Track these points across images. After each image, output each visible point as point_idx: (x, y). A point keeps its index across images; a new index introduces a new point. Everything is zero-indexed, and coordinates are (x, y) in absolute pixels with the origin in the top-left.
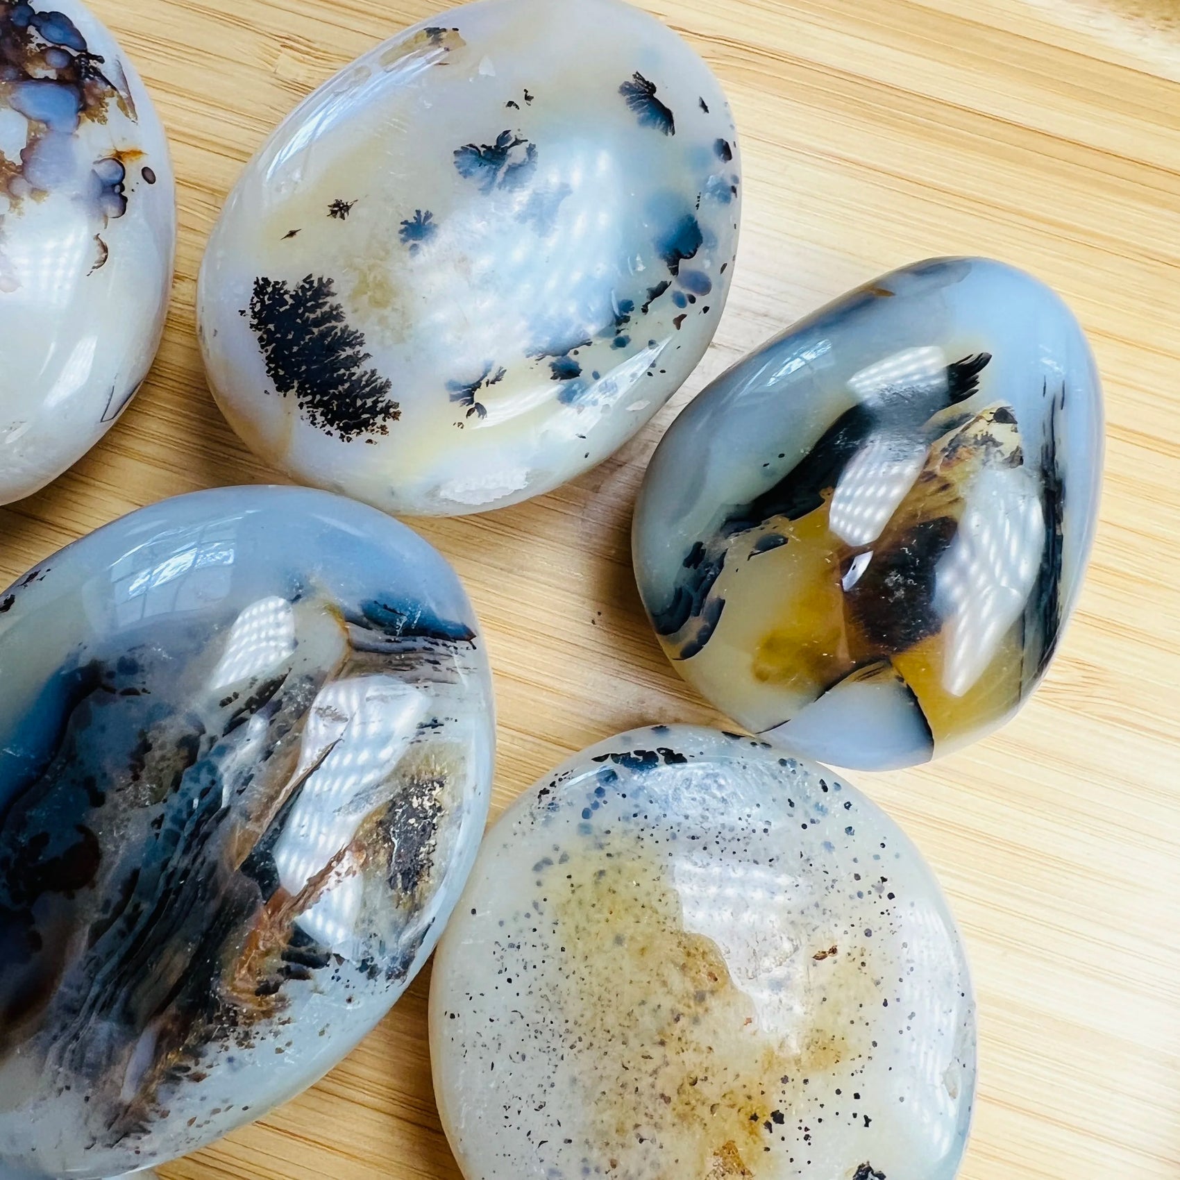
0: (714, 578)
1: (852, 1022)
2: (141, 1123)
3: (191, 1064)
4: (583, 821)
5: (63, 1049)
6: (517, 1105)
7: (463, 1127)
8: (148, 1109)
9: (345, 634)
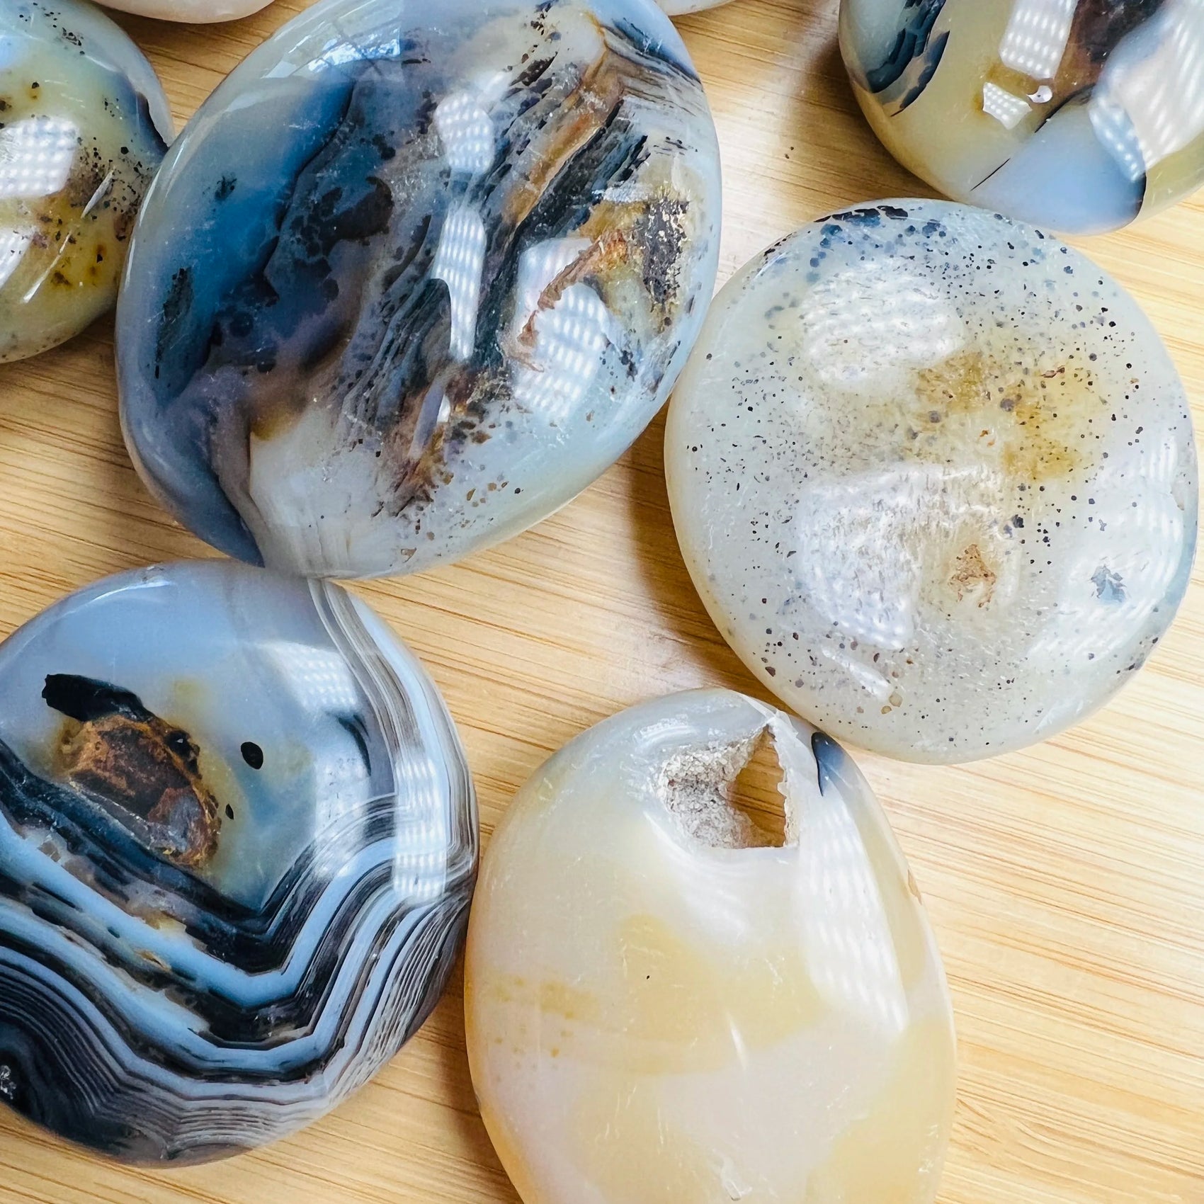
0: (938, 11)
1: (1083, 436)
2: (427, 487)
3: (475, 420)
4: (811, 269)
5: (357, 398)
6: (764, 520)
7: (710, 547)
8: (434, 469)
9: (601, 37)
